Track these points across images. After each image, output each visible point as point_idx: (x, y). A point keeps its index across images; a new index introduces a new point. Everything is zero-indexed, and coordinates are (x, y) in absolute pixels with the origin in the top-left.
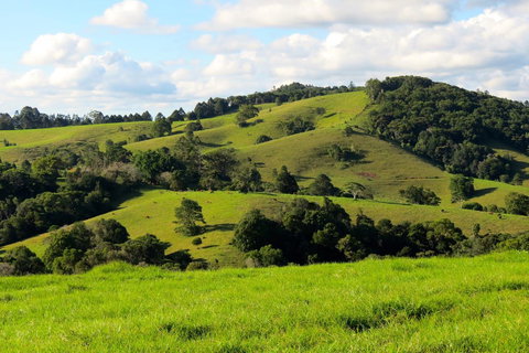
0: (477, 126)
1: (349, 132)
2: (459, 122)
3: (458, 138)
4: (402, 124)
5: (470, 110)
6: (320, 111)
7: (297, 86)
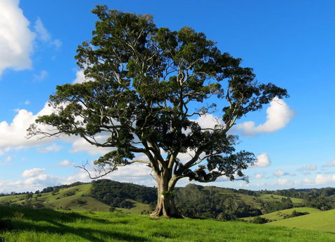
0: (121, 193)
1: (83, 195)
2: (116, 192)
3: (115, 196)
4: (99, 193)
5: (120, 188)
6: (77, 190)
7: (78, 182)
